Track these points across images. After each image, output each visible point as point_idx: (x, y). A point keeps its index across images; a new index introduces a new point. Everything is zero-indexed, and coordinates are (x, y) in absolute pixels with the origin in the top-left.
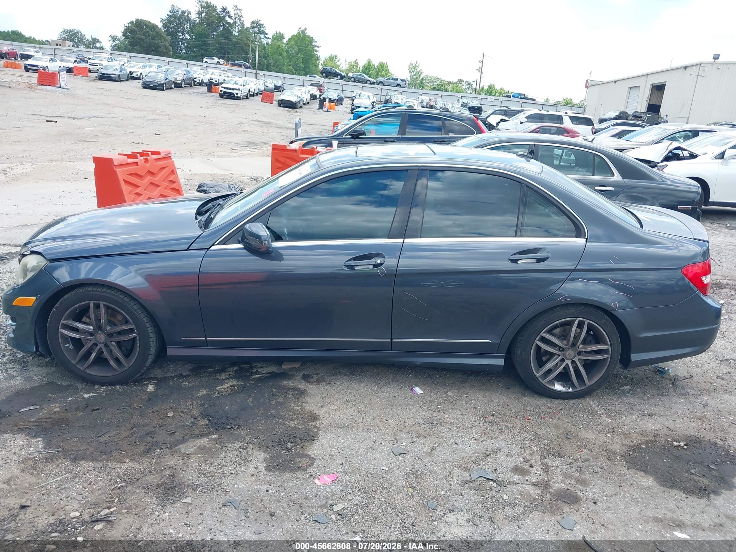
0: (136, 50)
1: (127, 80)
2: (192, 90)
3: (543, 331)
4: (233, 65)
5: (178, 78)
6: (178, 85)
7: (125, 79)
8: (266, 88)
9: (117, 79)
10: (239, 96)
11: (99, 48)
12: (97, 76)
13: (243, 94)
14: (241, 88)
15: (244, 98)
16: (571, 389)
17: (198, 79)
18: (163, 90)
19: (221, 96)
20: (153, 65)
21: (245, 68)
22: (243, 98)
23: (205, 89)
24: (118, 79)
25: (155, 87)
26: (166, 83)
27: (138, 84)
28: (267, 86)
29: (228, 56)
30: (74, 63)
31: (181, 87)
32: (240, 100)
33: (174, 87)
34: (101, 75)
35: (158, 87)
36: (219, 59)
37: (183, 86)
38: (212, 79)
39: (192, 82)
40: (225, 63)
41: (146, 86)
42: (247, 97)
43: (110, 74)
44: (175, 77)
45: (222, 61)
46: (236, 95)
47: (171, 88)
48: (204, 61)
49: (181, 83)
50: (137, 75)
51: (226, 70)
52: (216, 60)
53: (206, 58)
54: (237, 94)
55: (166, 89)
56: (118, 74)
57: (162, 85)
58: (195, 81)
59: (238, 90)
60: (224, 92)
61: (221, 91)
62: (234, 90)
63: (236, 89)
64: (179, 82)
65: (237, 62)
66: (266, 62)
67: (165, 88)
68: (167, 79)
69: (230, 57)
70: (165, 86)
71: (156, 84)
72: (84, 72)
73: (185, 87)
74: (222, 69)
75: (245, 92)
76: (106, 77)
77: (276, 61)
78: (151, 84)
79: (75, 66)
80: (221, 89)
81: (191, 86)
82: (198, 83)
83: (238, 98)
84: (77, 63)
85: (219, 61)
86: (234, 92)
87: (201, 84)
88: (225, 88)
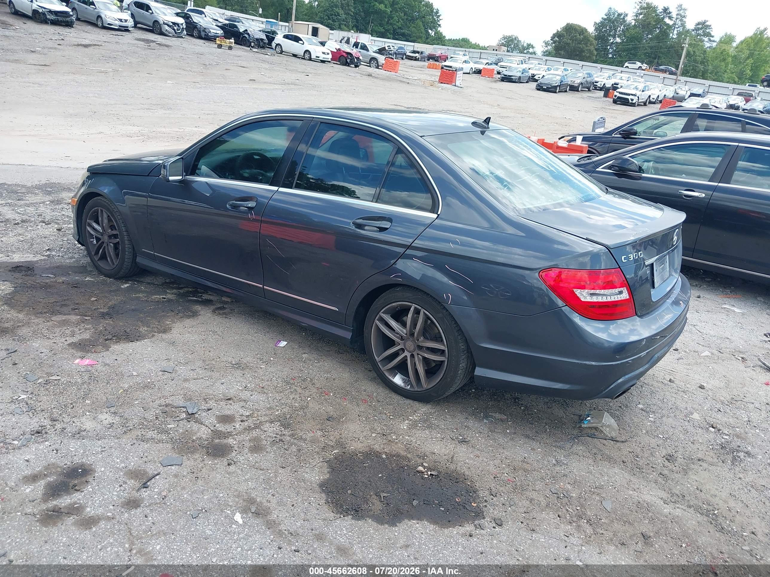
0: (560, 55)
1: (527, 82)
2: (586, 94)
3: (382, 311)
4: (656, 70)
5: (576, 81)
6: (574, 89)
7: (525, 81)
8: (676, 95)
9: (517, 81)
10: (634, 102)
11: (531, 54)
12: (500, 77)
13: (640, 101)
14: (638, 93)
15: (642, 105)
16: (409, 386)
17: (599, 83)
18: (556, 92)
19: (615, 102)
20: (560, 69)
21: (670, 74)
22: (638, 105)
23: (602, 93)
24: (519, 81)
25: (547, 89)
26: (559, 86)
27: (534, 85)
28: (677, 94)
29: (658, 61)
30: (486, 64)
31: (578, 91)
32: (634, 106)
33: (569, 90)
34: (503, 76)
35: (551, 89)
36: (642, 64)
37: (580, 90)
38: (618, 84)
39: (591, 86)
40: (648, 68)
41: (540, 88)
42: (645, 104)
43: (512, 76)
44: (574, 80)
45: (644, 66)
46: (630, 101)
47: (566, 91)
48: (624, 66)
49: (579, 86)
50: (539, 77)
51: (642, 75)
52: (639, 64)
53: (628, 63)
54: (632, 100)
55: (559, 92)
56: (519, 75)
57: (556, 87)
58: (596, 85)
59: (635, 95)
60: (619, 98)
61: (615, 96)
62: (630, 95)
63: (632, 95)
64: (577, 85)
65: (662, 67)
66: (703, 68)
67: (557, 91)
68: (562, 81)
69: (659, 62)
70: (558, 88)
71: (550, 86)
72: (489, 73)
73: (581, 90)
74: (638, 74)
75: (643, 98)
76: (507, 79)
77: (716, 67)
78: (545, 86)
79: (484, 68)
80: (615, 93)
81: (589, 90)
82: (599, 87)
83: (633, 105)
84: (489, 65)
85: (642, 66)
86: (630, 97)
87: (601, 89)
88: (620, 93)
